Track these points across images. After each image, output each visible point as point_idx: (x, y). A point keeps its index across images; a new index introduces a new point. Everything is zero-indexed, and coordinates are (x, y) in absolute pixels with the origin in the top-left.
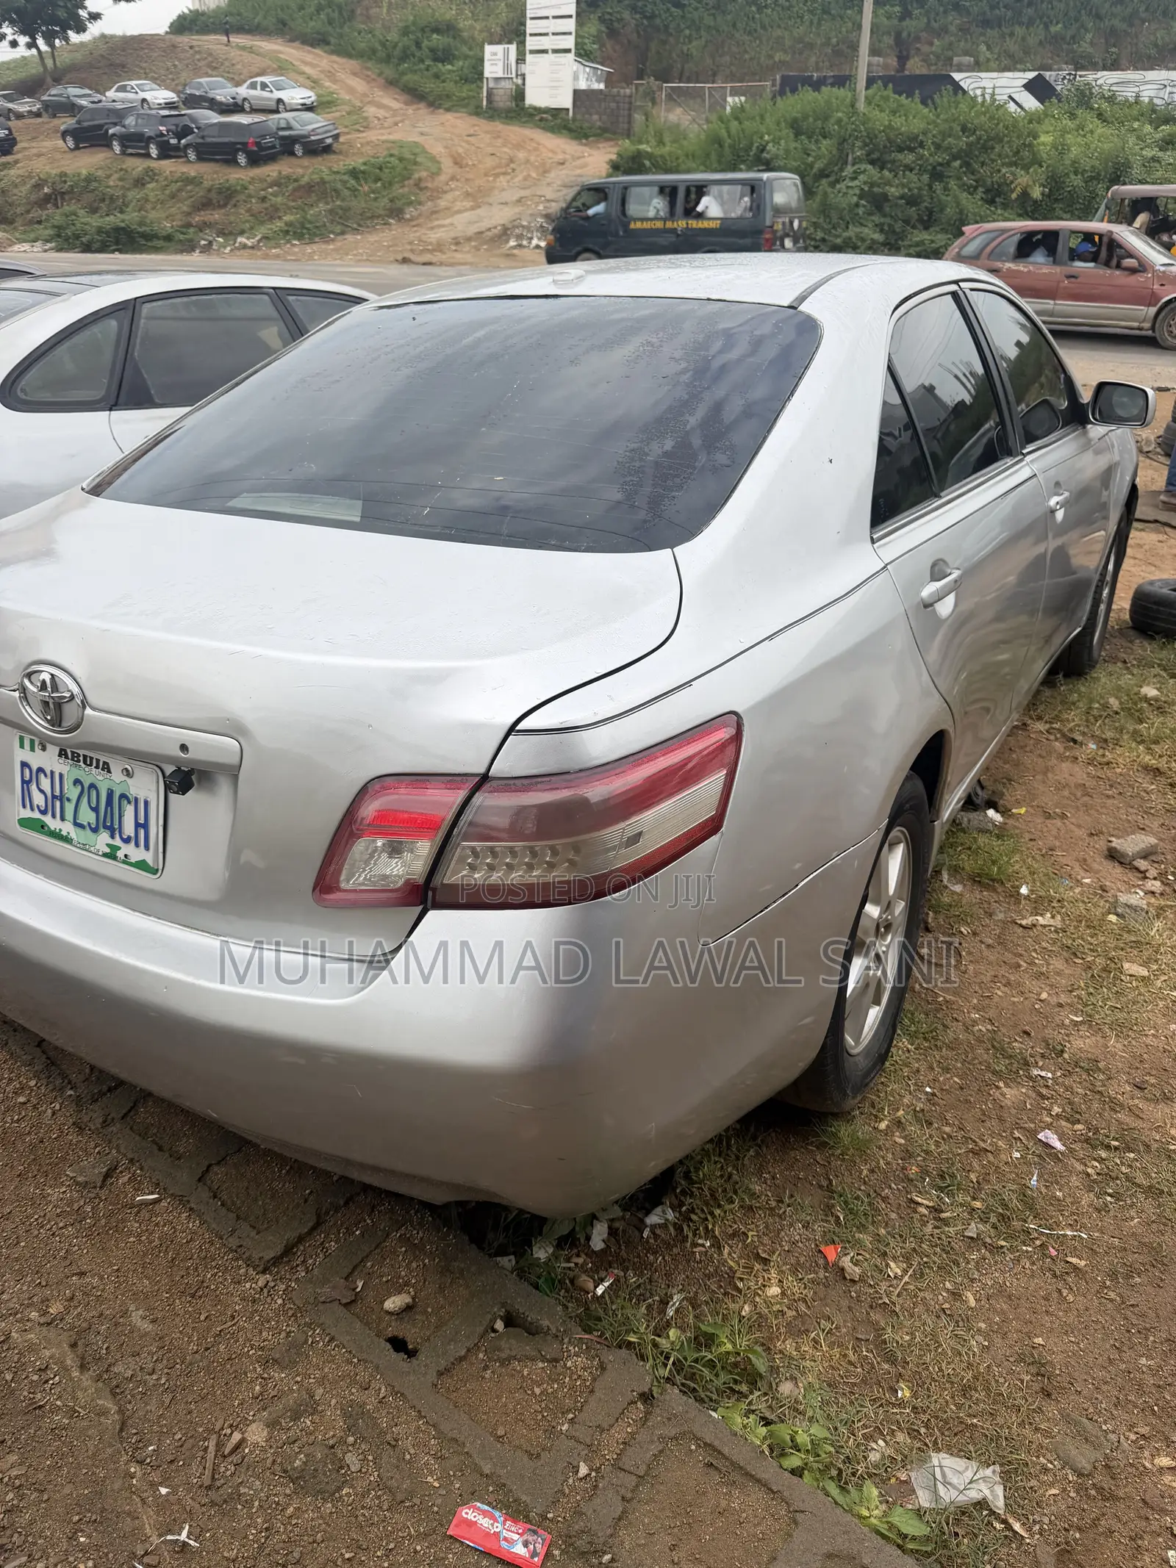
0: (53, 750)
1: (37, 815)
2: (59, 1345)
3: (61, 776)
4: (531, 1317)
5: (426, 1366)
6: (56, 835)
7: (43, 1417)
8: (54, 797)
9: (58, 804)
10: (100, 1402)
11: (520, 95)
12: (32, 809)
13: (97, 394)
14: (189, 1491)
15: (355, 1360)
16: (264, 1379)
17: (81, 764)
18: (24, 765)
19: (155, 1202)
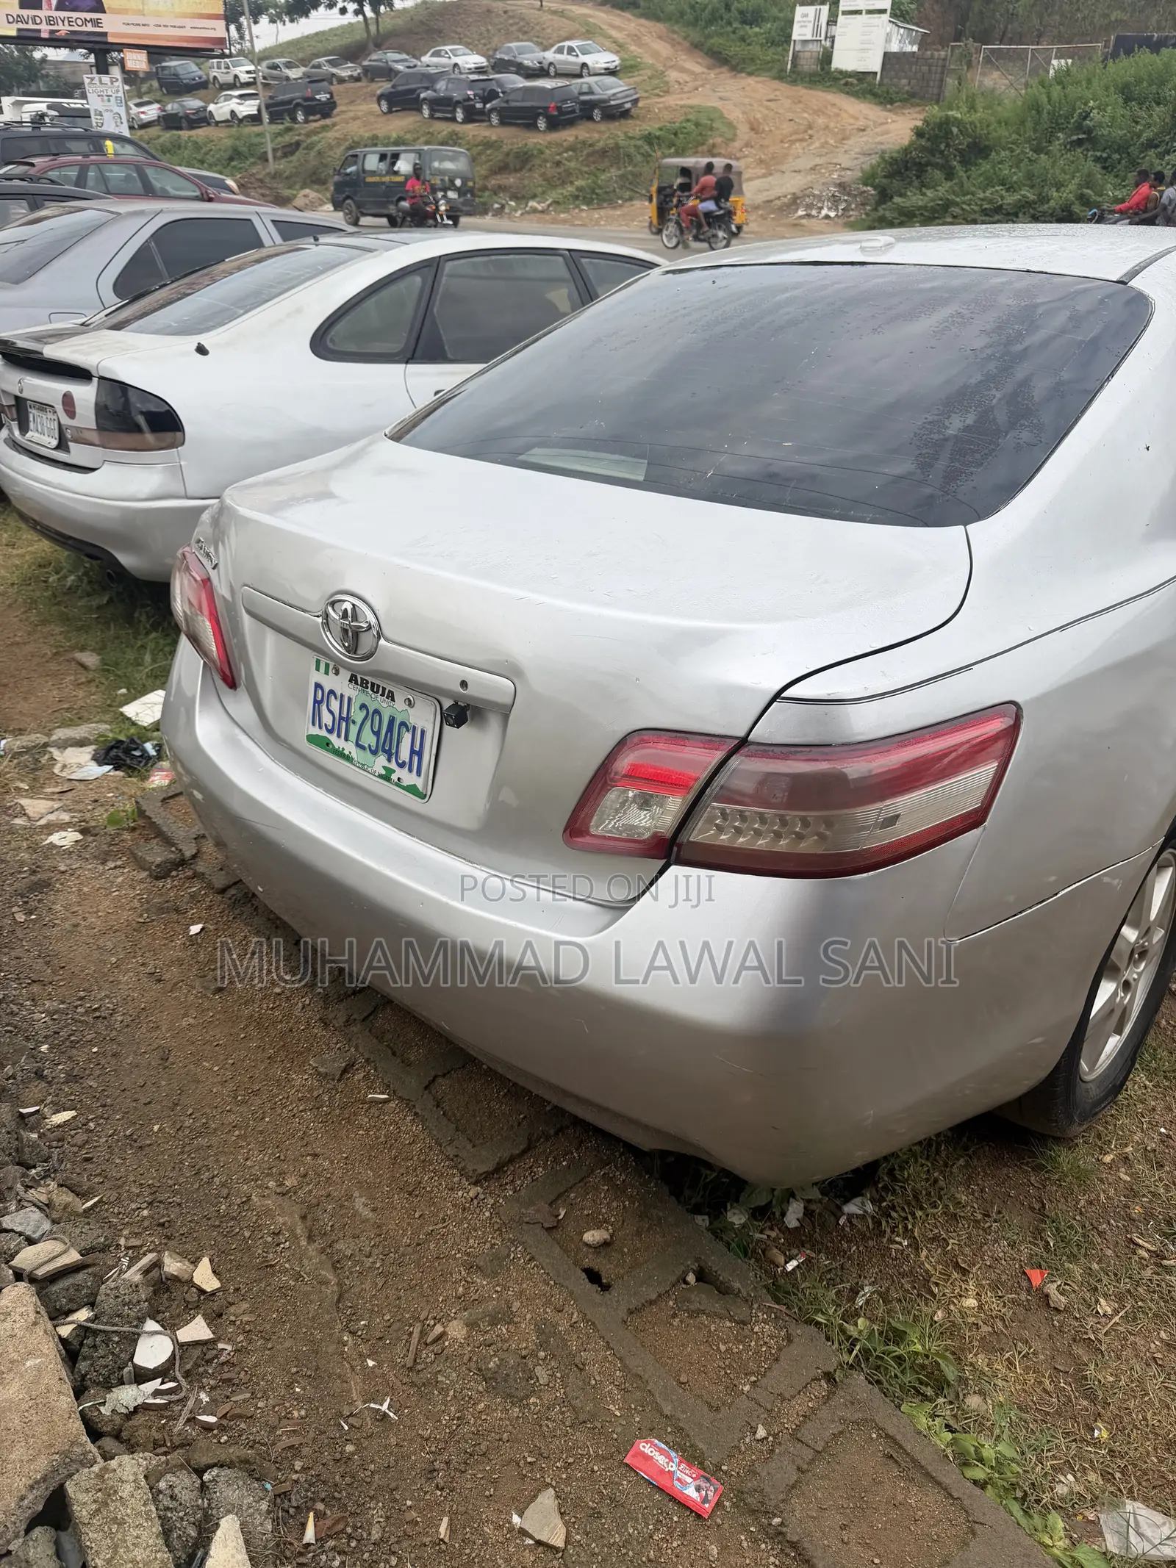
0: (345, 675)
1: (324, 733)
2: (291, 1214)
3: (350, 699)
4: (724, 1276)
5: (618, 1301)
6: (340, 754)
7: (273, 1275)
8: (341, 718)
9: (344, 724)
10: (323, 1273)
11: (827, 57)
12: (320, 727)
13: (396, 347)
14: (393, 1367)
15: (552, 1282)
16: (468, 1282)
17: (369, 690)
18: (318, 686)
19: (385, 1101)
